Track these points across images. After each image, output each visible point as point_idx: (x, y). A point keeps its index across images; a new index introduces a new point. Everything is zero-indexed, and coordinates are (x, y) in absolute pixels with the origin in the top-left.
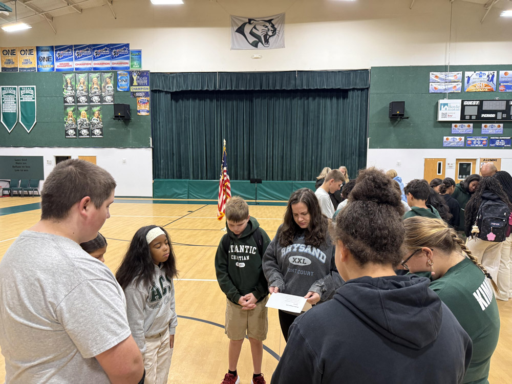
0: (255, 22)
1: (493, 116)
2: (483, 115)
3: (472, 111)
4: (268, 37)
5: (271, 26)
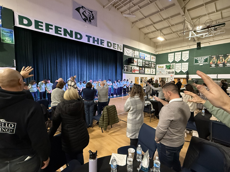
0: (85, 9)
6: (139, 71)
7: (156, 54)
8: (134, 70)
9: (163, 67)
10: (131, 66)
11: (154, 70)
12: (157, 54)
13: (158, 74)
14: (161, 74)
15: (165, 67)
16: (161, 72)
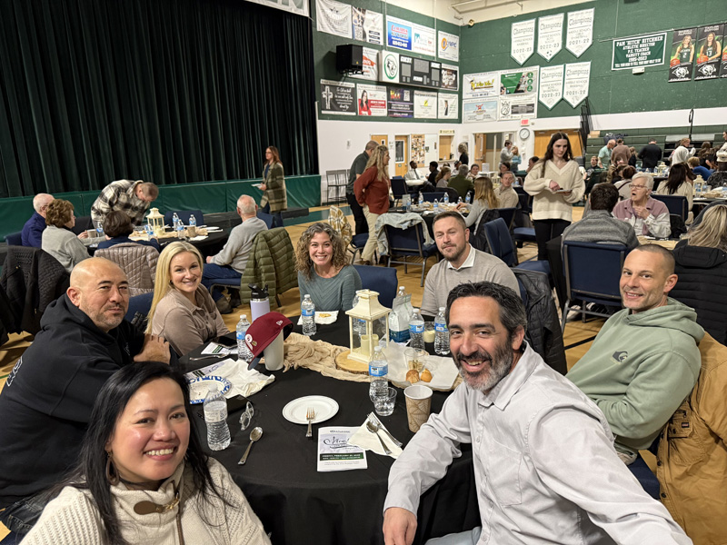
1: (420, 79)
2: (416, 78)
3: (407, 71)
6: (390, 106)
7: (460, 23)
8: (367, 102)
9: (489, 86)
10: (352, 85)
11: (453, 100)
12: (466, 22)
13: (471, 118)
14: (481, 117)
15: (498, 84)
16: (484, 108)
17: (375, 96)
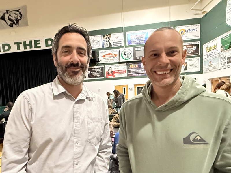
0: (10, 12)
3: (140, 54)
4: (18, 20)
5: (19, 14)
6: (129, 72)
9: (215, 48)
10: (103, 66)
15: (219, 45)
16: (213, 62)
17: (117, 69)
